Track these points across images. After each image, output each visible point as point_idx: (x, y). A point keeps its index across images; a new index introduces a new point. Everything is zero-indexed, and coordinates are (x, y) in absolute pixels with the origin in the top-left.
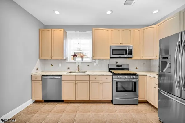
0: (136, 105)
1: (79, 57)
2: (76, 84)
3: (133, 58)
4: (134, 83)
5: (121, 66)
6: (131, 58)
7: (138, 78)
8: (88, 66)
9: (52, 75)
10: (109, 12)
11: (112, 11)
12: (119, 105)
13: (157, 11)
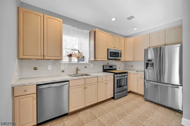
0: (126, 95)
1: (74, 57)
2: (85, 88)
3: (121, 60)
4: (126, 79)
5: (112, 67)
6: (119, 60)
7: (127, 75)
8: (86, 67)
9: (54, 81)
10: (113, 19)
11: (116, 19)
12: (119, 99)
13: (136, 29)
